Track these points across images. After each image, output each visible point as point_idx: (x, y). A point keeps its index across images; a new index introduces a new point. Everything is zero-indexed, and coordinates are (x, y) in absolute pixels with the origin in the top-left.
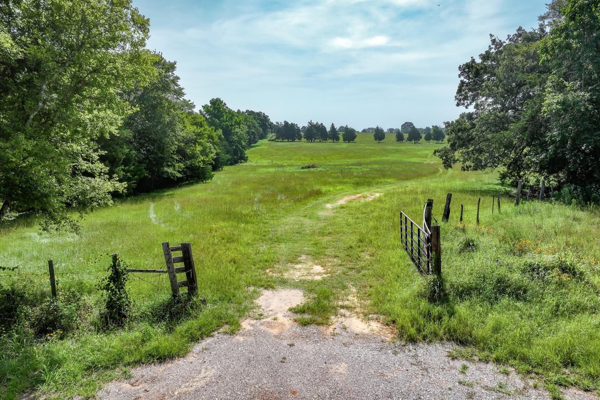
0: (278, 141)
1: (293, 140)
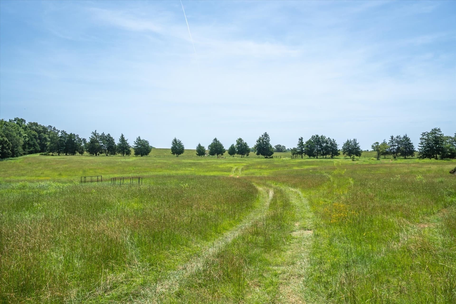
0: (52, 155)
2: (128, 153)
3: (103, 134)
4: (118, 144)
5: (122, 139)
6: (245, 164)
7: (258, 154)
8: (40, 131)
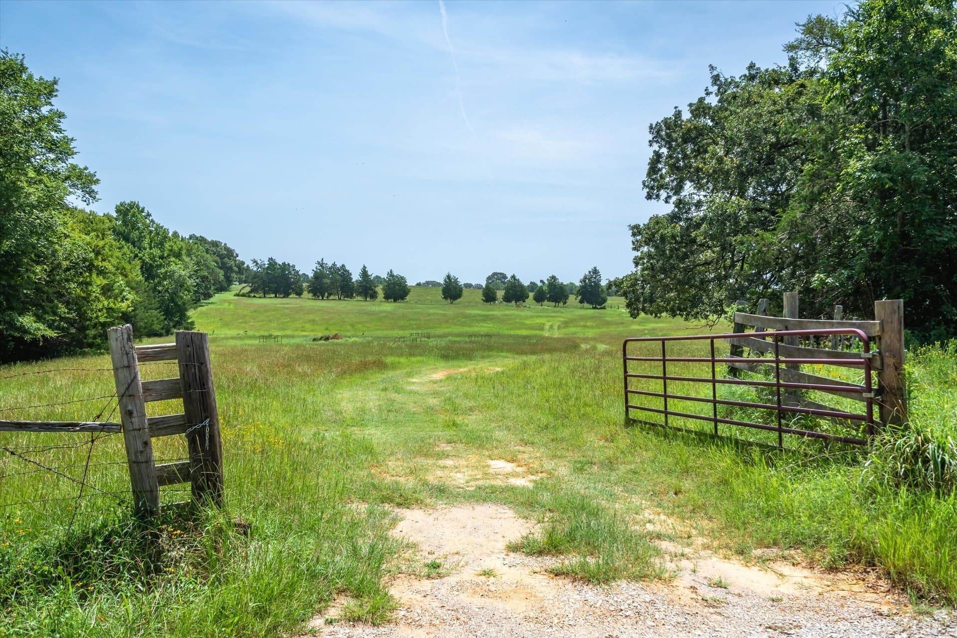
0: (254, 297)
1: (286, 295)
2: (374, 296)
3: (334, 264)
4: (356, 281)
5: (364, 273)
6: (562, 319)
7: (581, 302)
8: (222, 254)
